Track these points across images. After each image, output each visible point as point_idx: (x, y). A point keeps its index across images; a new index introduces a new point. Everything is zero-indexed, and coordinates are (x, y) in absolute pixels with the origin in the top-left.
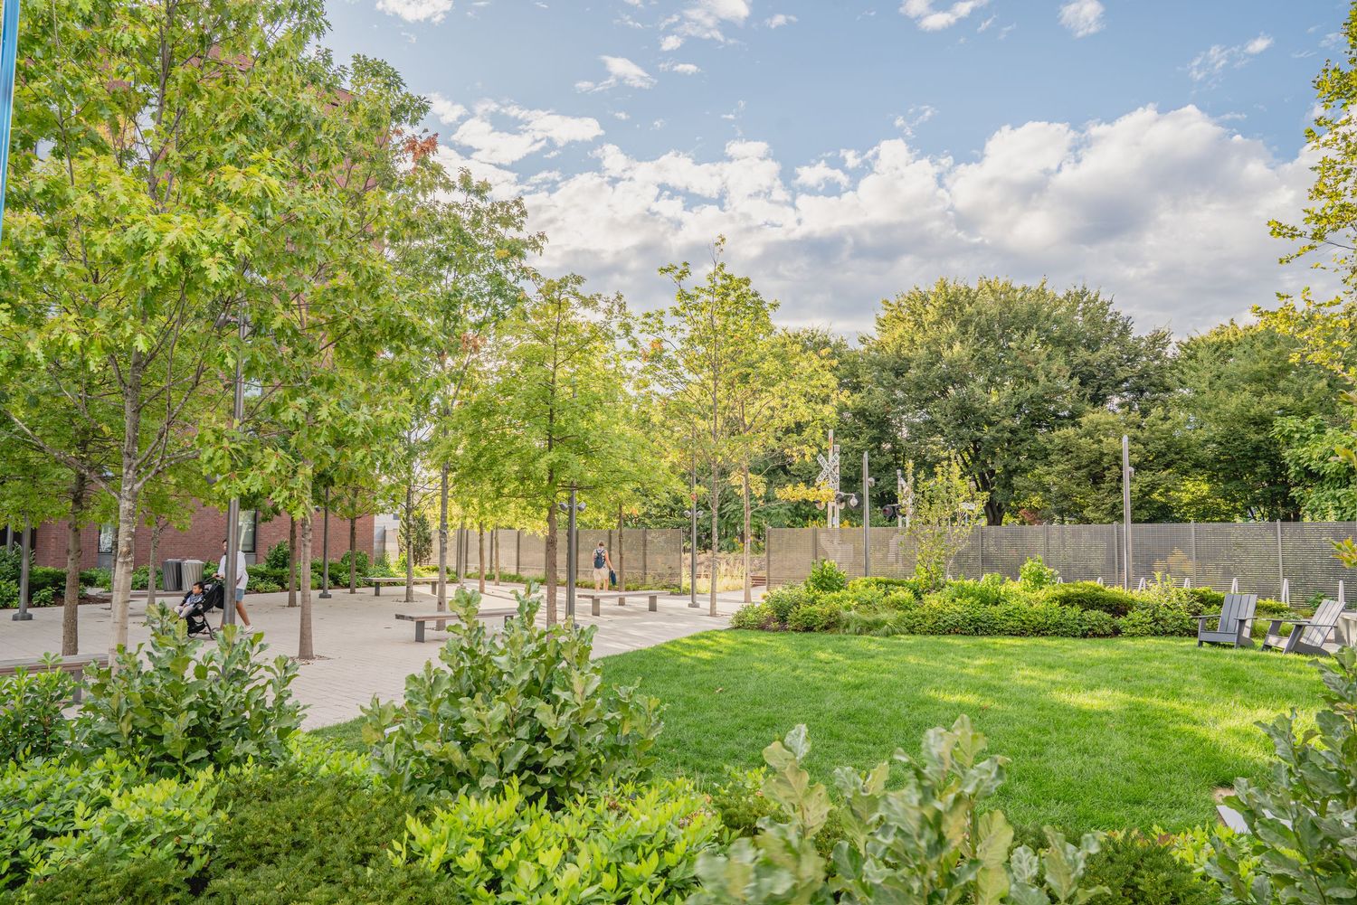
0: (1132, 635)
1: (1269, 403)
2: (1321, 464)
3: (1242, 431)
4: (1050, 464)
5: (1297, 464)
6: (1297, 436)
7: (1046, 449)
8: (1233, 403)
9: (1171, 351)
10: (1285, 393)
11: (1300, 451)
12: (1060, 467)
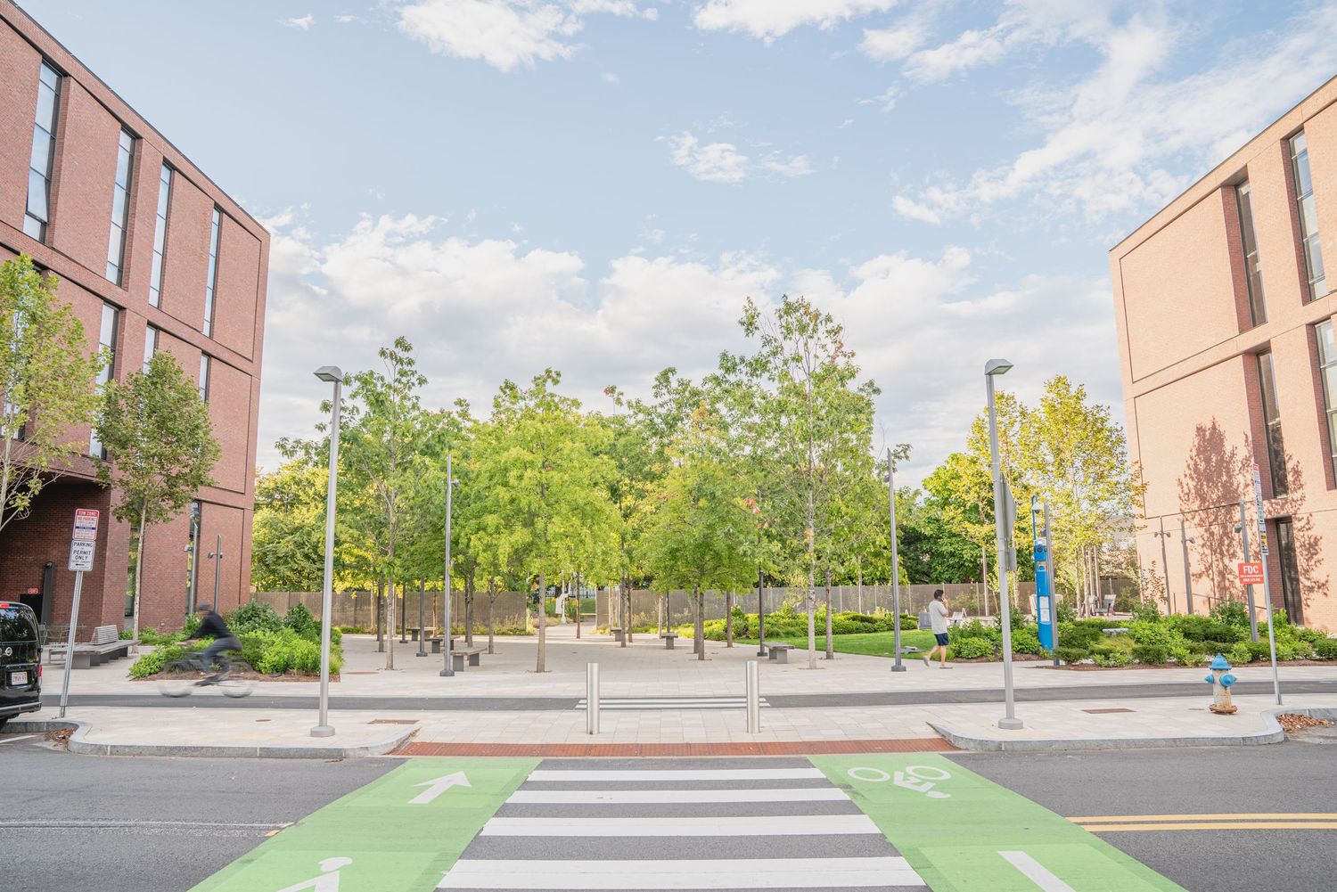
0: (884, 630)
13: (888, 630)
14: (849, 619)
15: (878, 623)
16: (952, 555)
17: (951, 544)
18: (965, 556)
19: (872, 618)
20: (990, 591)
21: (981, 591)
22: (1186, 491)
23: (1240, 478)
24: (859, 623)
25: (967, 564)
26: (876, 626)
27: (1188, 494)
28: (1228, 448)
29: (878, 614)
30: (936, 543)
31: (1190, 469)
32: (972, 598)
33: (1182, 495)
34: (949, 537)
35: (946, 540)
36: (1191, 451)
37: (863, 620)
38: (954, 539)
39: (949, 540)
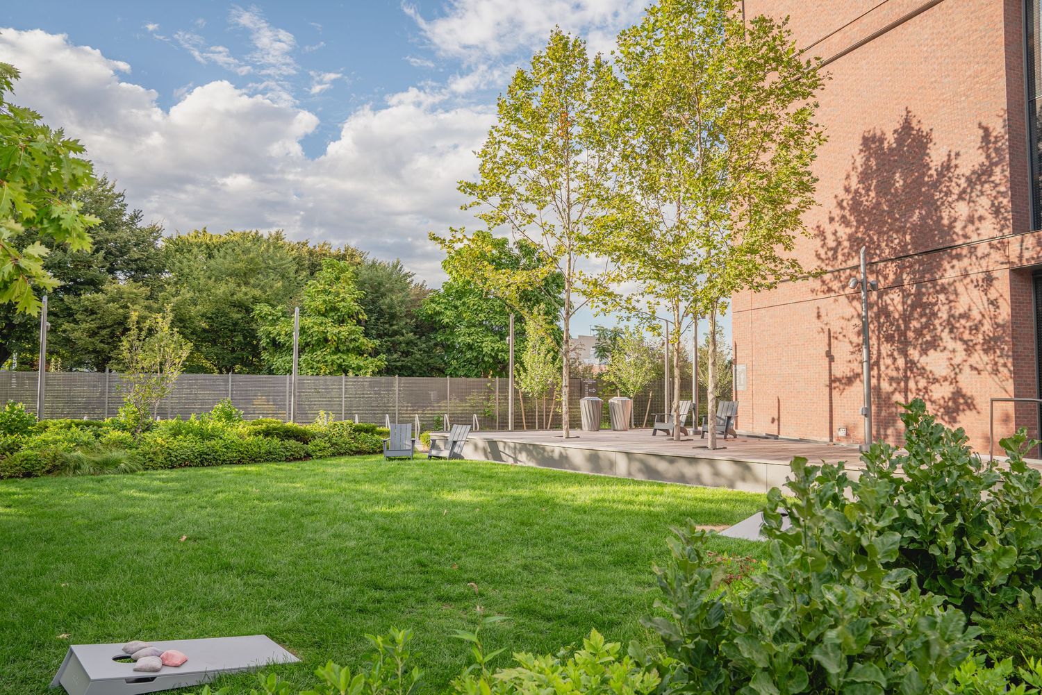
0: (320, 457)
1: (244, 293)
2: (287, 338)
3: (227, 310)
4: (76, 322)
5: (268, 337)
6: (270, 318)
7: (70, 309)
8: (222, 290)
9: (160, 244)
10: (254, 287)
11: (270, 329)
12: (84, 326)
13: (333, 455)
14: (257, 433)
15: (317, 441)
16: (470, 347)
17: (469, 335)
18: (485, 349)
19: (305, 433)
20: (516, 391)
21: (504, 389)
22: (832, 244)
23: (962, 209)
24: (276, 442)
25: (486, 359)
26: (310, 447)
27: (835, 250)
28: (936, 157)
29: (322, 423)
30: (452, 333)
31: (842, 208)
32: (488, 400)
33: (822, 252)
34: (468, 327)
35: (463, 329)
36: (848, 177)
37: (288, 434)
38: (473, 329)
39: (467, 331)
